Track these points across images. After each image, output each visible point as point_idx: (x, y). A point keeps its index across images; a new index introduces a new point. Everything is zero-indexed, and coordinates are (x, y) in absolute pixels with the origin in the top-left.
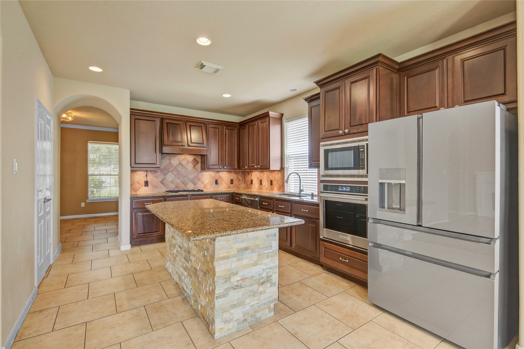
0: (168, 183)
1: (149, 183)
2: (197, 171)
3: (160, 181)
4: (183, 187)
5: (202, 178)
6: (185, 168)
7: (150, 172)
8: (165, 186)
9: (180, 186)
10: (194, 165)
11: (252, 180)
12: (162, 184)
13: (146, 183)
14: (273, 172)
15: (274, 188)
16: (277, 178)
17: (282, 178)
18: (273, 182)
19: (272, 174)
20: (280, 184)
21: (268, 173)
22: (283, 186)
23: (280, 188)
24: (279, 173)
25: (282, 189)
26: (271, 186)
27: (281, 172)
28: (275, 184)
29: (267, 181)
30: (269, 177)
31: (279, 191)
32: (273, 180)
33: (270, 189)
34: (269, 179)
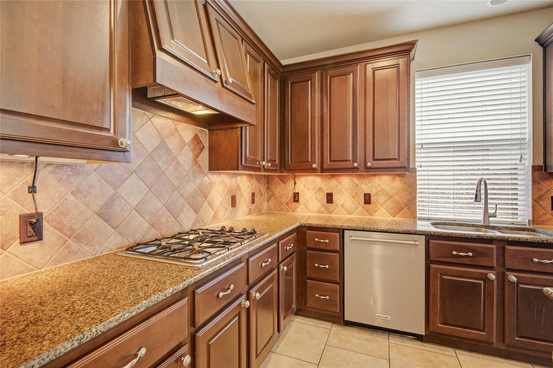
0: (127, 214)
1: (44, 223)
2: (200, 171)
3: (96, 208)
4: (171, 224)
5: (210, 193)
6: (174, 162)
7: (51, 172)
8: (115, 228)
9: (164, 219)
10: (196, 154)
11: (298, 193)
12: (106, 221)
13: (31, 224)
14: (372, 178)
15: (377, 210)
16: (389, 190)
17: (406, 189)
18: (374, 197)
19: (370, 181)
20: (401, 202)
21: (355, 180)
22: (410, 206)
23: (400, 209)
24: (397, 178)
25: (406, 211)
26: (366, 205)
27: (402, 177)
28: (379, 202)
29: (352, 195)
30: (360, 186)
31: (394, 217)
32: (372, 193)
33: (363, 211)
34: (359, 192)
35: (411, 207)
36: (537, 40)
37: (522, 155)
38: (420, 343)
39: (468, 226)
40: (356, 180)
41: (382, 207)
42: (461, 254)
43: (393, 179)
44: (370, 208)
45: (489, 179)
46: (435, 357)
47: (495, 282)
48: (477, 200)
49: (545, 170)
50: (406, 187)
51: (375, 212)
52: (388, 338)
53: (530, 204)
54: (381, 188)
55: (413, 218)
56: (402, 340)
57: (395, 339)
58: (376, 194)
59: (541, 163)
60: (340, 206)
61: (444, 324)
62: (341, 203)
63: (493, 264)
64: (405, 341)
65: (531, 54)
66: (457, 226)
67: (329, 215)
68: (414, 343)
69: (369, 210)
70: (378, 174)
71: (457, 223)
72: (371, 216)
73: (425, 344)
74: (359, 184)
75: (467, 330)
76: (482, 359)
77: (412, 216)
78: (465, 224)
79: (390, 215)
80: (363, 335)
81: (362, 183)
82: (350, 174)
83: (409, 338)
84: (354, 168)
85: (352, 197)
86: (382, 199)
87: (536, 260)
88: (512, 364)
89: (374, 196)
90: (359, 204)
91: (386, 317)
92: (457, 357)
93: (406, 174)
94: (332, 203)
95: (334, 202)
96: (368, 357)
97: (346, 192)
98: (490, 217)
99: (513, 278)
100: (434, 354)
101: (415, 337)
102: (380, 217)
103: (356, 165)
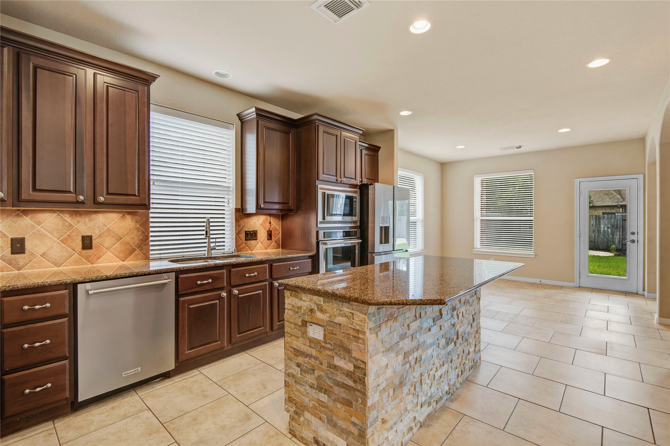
14: (94, 216)
15: (101, 255)
16: (117, 231)
17: (138, 229)
18: (97, 240)
19: (91, 220)
20: (132, 243)
21: (66, 218)
22: (142, 247)
23: (132, 251)
24: (128, 217)
25: (138, 253)
26: (84, 252)
27: (133, 215)
28: (104, 245)
29: (62, 239)
30: (76, 227)
31: (124, 261)
32: (94, 235)
33: (80, 259)
34: (73, 234)
35: (144, 248)
36: (238, 115)
37: (229, 200)
38: (168, 380)
39: (197, 260)
40: (68, 218)
41: (109, 252)
42: (203, 282)
43: (122, 217)
44: (91, 254)
45: (211, 218)
46: (186, 382)
47: (226, 298)
48: (207, 236)
49: (242, 212)
50: (138, 226)
51: (98, 258)
52: (136, 393)
53: (234, 237)
54: (107, 229)
55: (146, 259)
56: (151, 387)
57: (143, 390)
58: (99, 236)
59: (240, 207)
60: (39, 256)
61: (190, 349)
62: (41, 251)
63: (224, 285)
64: (154, 386)
65: (235, 124)
66: (188, 261)
67: (17, 272)
68: (162, 383)
69: (90, 256)
70: (101, 211)
71: (188, 258)
72: (93, 264)
73: (172, 379)
74: (73, 224)
75: (208, 346)
76: (217, 364)
77: (144, 258)
78: (195, 258)
79: (118, 259)
80: (106, 407)
81: (79, 222)
82: (58, 211)
83: (156, 382)
84: (78, 202)
85: (62, 241)
86: (108, 241)
87: (247, 275)
88: (235, 357)
89: (96, 238)
90: (74, 250)
91: (135, 371)
92: (201, 373)
93: (138, 212)
94: (24, 253)
95: (26, 251)
96: (125, 421)
97: (50, 235)
98: (212, 249)
99: (236, 292)
100: (185, 381)
101: (162, 378)
102: (106, 264)
103: (81, 198)
